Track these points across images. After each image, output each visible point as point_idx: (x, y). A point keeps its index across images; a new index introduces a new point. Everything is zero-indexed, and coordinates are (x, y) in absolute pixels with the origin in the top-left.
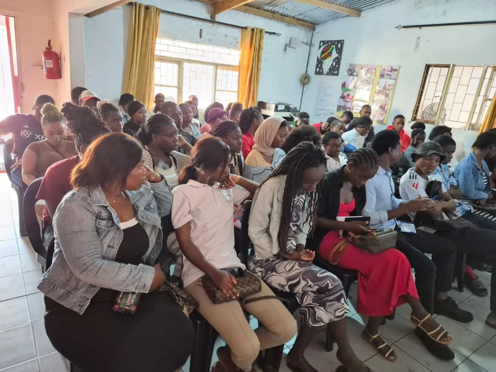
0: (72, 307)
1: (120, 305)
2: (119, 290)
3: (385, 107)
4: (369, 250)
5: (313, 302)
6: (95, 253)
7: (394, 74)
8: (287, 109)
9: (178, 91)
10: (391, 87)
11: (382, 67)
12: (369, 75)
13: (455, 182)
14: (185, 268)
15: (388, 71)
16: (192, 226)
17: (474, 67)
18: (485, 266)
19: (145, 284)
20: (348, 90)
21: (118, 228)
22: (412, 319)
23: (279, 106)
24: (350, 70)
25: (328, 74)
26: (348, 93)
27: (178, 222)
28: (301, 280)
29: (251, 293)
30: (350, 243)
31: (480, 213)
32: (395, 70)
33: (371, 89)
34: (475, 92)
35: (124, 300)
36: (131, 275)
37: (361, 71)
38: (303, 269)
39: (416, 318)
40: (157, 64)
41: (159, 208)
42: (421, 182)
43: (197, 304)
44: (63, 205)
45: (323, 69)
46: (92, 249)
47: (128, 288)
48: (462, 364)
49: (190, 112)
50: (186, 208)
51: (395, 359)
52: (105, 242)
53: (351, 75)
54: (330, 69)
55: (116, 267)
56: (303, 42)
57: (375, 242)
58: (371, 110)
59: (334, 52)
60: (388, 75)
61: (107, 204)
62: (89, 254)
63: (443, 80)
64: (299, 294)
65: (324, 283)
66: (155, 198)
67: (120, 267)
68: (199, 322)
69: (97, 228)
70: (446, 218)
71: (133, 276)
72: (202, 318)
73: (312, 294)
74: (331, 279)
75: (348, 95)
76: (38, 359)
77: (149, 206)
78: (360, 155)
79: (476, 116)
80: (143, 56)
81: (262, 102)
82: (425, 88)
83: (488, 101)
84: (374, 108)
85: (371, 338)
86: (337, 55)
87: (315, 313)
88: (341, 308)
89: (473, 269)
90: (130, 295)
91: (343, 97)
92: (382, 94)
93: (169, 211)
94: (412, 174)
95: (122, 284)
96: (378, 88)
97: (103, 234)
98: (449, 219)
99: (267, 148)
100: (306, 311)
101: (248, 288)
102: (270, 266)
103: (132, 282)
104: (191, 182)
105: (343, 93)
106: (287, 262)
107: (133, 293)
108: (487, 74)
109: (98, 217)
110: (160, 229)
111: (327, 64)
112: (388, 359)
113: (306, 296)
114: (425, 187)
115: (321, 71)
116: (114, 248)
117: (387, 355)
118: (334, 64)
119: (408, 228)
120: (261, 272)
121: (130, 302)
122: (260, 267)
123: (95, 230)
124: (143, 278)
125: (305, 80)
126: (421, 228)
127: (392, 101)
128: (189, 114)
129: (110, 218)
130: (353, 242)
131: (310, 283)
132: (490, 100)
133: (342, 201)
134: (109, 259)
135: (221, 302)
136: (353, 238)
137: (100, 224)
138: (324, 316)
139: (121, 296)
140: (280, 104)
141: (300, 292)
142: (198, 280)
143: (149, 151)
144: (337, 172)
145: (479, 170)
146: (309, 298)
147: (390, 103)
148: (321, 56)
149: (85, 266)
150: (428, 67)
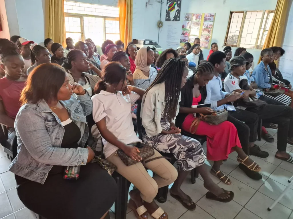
0: (35, 180)
1: (68, 175)
2: (66, 166)
3: (208, 39)
4: (213, 123)
5: (185, 157)
6: (47, 144)
7: (212, 18)
8: (151, 43)
9: (81, 35)
10: (211, 26)
11: (205, 15)
12: (198, 20)
13: (253, 79)
14: (105, 146)
15: (209, 16)
16: (107, 120)
17: (257, 11)
18: (271, 125)
19: (83, 160)
20: (186, 29)
21: (60, 126)
22: (238, 160)
23: (146, 41)
24: (186, 17)
25: (173, 20)
26: (186, 31)
27: (97, 118)
28: (177, 146)
29: (149, 157)
30: (201, 120)
31: (267, 96)
32: (213, 16)
33: (199, 28)
34: (258, 27)
35: (70, 171)
36: (74, 155)
37: (193, 17)
38: (177, 139)
39: (240, 159)
40: (66, 18)
41: (84, 111)
42: (236, 81)
43: (116, 168)
44: (20, 114)
45: (170, 18)
46: (45, 141)
47: (72, 164)
48: (266, 181)
49: (93, 48)
50: (101, 109)
51: (230, 183)
52: (53, 136)
53: (187, 20)
54: (174, 17)
55: (63, 151)
56: (157, 1)
57: (216, 118)
58: (200, 41)
59: (176, 6)
60: (209, 19)
61: (51, 111)
62: (44, 144)
63: (240, 20)
64: (176, 153)
65: (191, 146)
66: (81, 105)
67: (65, 151)
68: (118, 178)
69: (46, 127)
70: (251, 100)
71: (75, 156)
72: (120, 175)
73: (184, 153)
74: (194, 142)
75: (186, 32)
76: (14, 213)
77: (77, 110)
78: (204, 67)
79: (259, 40)
80: (57, 14)
81: (135, 40)
82: (231, 26)
83: (266, 32)
84: (202, 40)
85: (216, 173)
86: (178, 8)
87: (187, 163)
88: (202, 158)
89: (265, 128)
90: (74, 168)
91: (183, 34)
92: (206, 31)
93: (90, 112)
94: (231, 76)
95: (68, 162)
96: (203, 27)
97: (51, 131)
98: (253, 101)
99: (145, 67)
100: (181, 163)
101: (147, 154)
102: (157, 139)
103: (74, 160)
104: (102, 92)
105: (183, 32)
106: (167, 135)
107: (76, 166)
108: (265, 15)
109: (46, 120)
110: (86, 124)
111: (173, 14)
112: (227, 184)
113: (181, 155)
114: (239, 83)
115: (169, 18)
116: (60, 139)
117: (226, 182)
118: (177, 14)
119: (231, 108)
120: (152, 143)
121: (74, 172)
122: (150, 140)
123: (45, 129)
124: (81, 156)
125: (160, 25)
126: (238, 107)
127: (212, 35)
128: (92, 49)
129: (54, 120)
130: (203, 120)
131: (182, 146)
132: (267, 31)
133: (194, 96)
134: (57, 147)
135: (131, 165)
136: (203, 117)
137: (48, 124)
138: (192, 164)
139: (68, 169)
140: (147, 40)
141: (177, 152)
142: (115, 153)
143: (71, 74)
144: (190, 79)
145: (266, 71)
146: (183, 155)
147: (211, 36)
148: (168, 9)
149: (42, 153)
150: (232, 13)
